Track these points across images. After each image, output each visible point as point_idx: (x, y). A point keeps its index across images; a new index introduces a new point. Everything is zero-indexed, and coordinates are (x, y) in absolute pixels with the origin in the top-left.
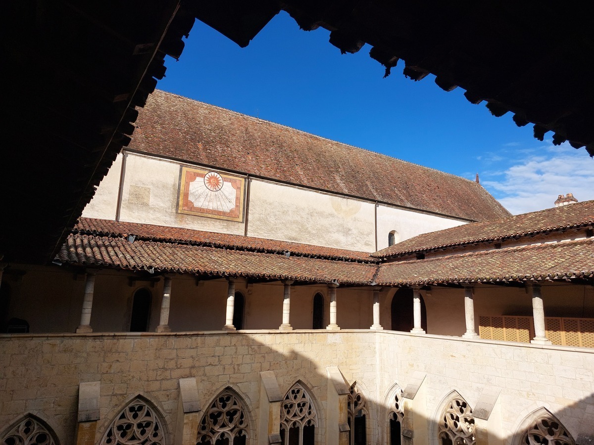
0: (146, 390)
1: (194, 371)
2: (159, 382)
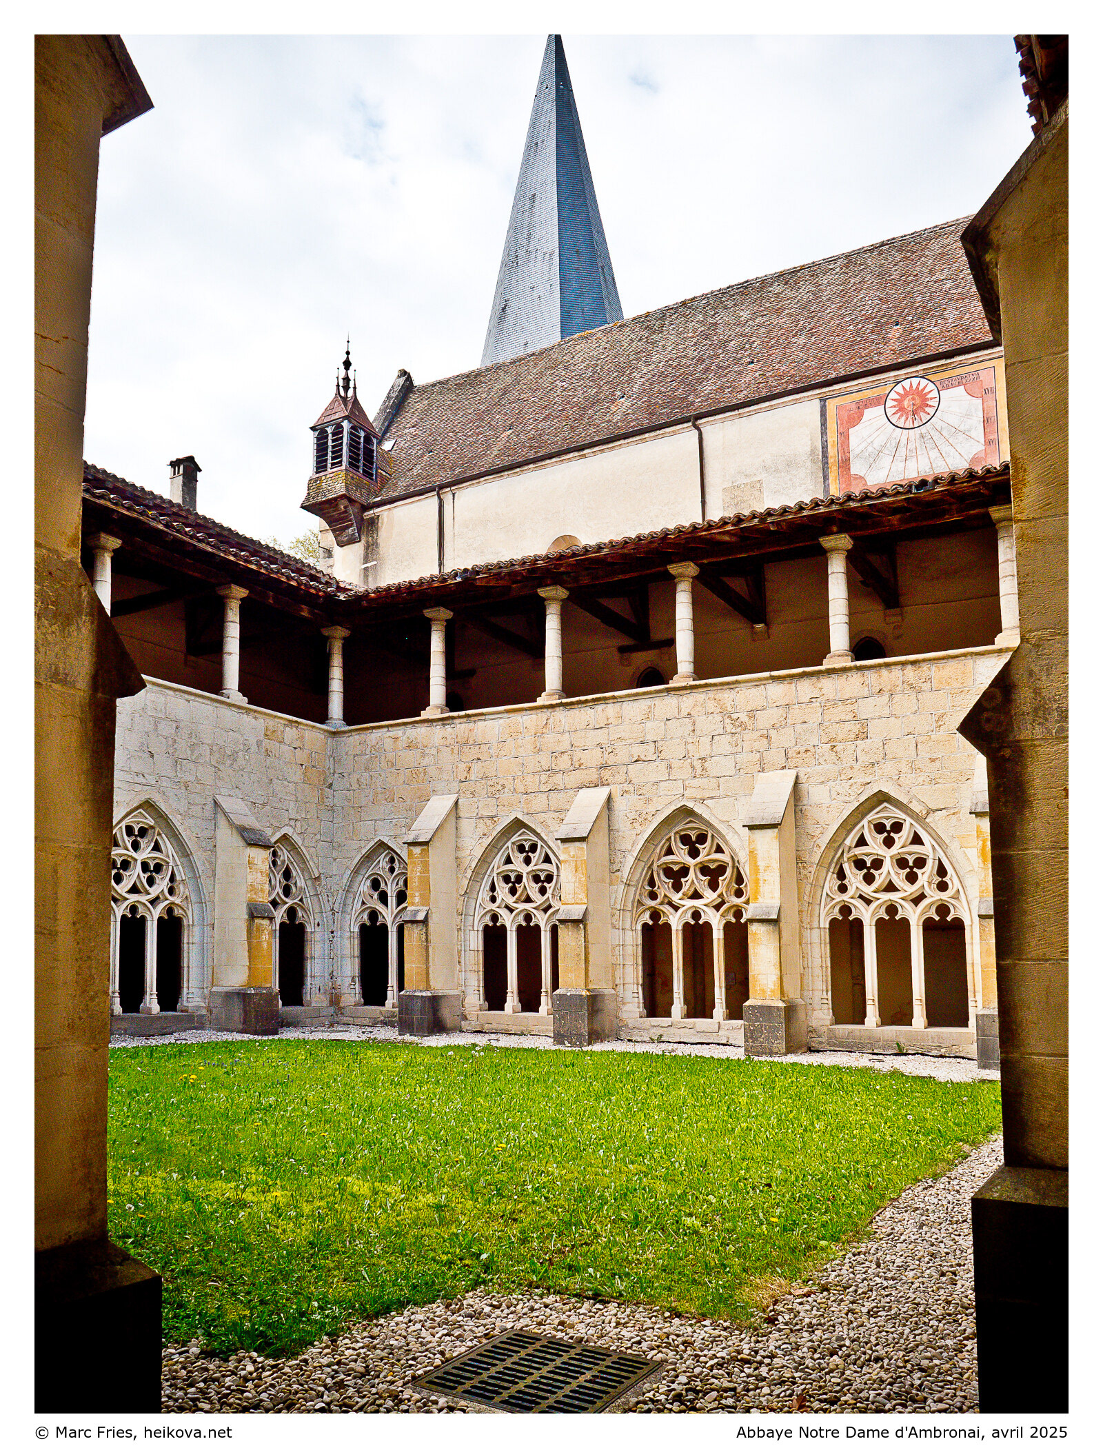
0: (525, 811)
1: (606, 774)
2: (545, 795)
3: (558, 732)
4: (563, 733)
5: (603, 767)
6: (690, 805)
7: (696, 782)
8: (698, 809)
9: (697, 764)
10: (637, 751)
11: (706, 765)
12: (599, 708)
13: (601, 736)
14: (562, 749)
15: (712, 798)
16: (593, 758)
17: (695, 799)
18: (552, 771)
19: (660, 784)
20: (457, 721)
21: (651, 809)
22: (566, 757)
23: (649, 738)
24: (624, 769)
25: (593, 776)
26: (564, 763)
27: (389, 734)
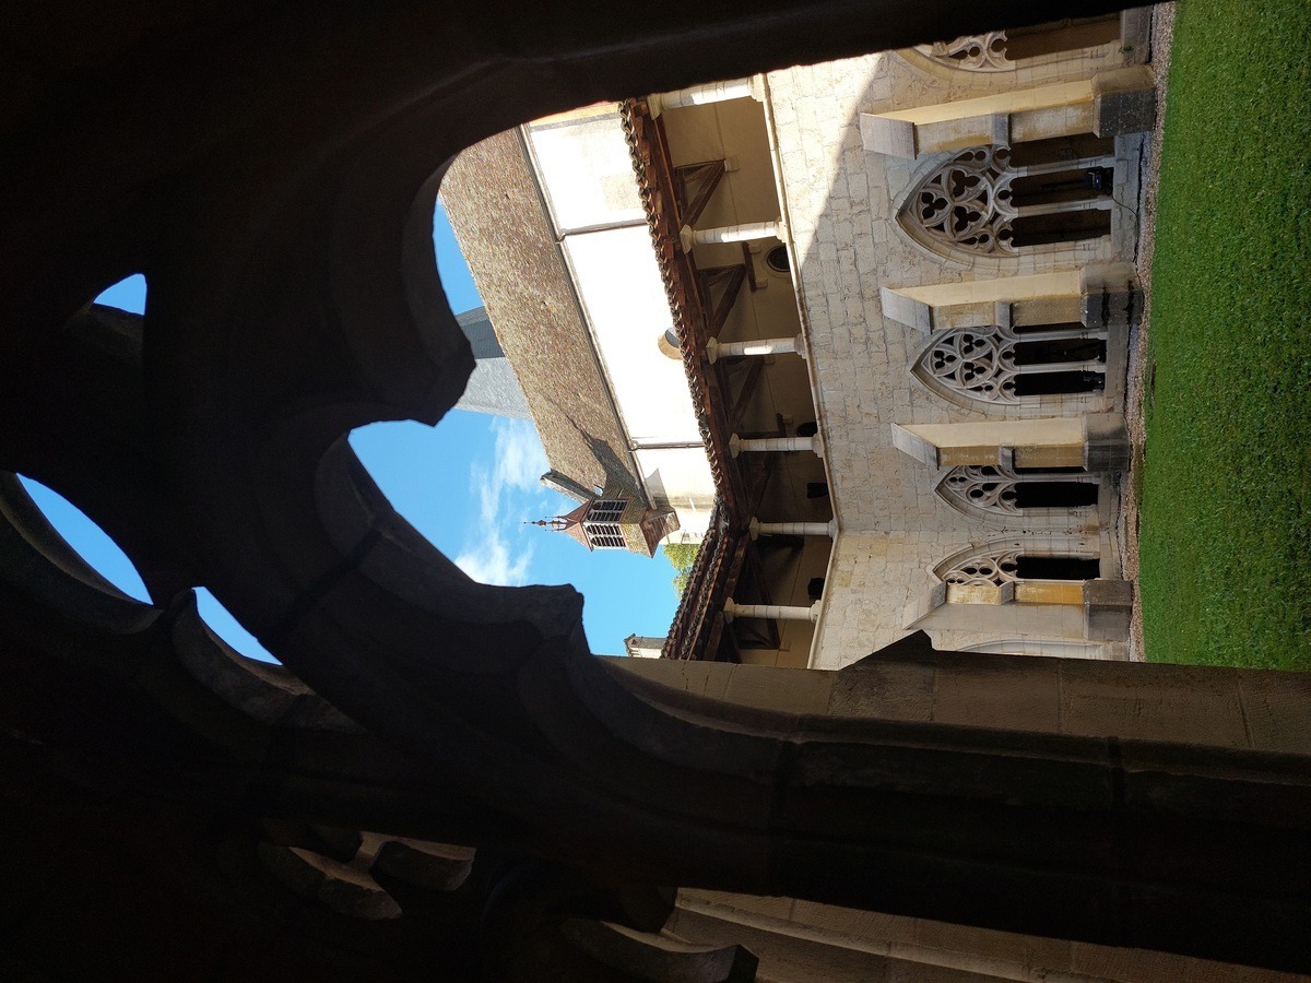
0: (904, 363)
3: (832, 338)
4: (831, 333)
5: (861, 295)
6: (895, 212)
7: (874, 209)
8: (900, 204)
9: (856, 209)
10: (846, 266)
11: (857, 201)
12: (809, 303)
13: (835, 301)
14: (847, 336)
15: (888, 191)
16: (854, 306)
17: (890, 208)
18: (867, 341)
19: (876, 241)
20: (825, 426)
21: (900, 248)
22: (854, 331)
23: (834, 256)
24: (863, 278)
25: (870, 304)
26: (859, 332)
27: (839, 484)
